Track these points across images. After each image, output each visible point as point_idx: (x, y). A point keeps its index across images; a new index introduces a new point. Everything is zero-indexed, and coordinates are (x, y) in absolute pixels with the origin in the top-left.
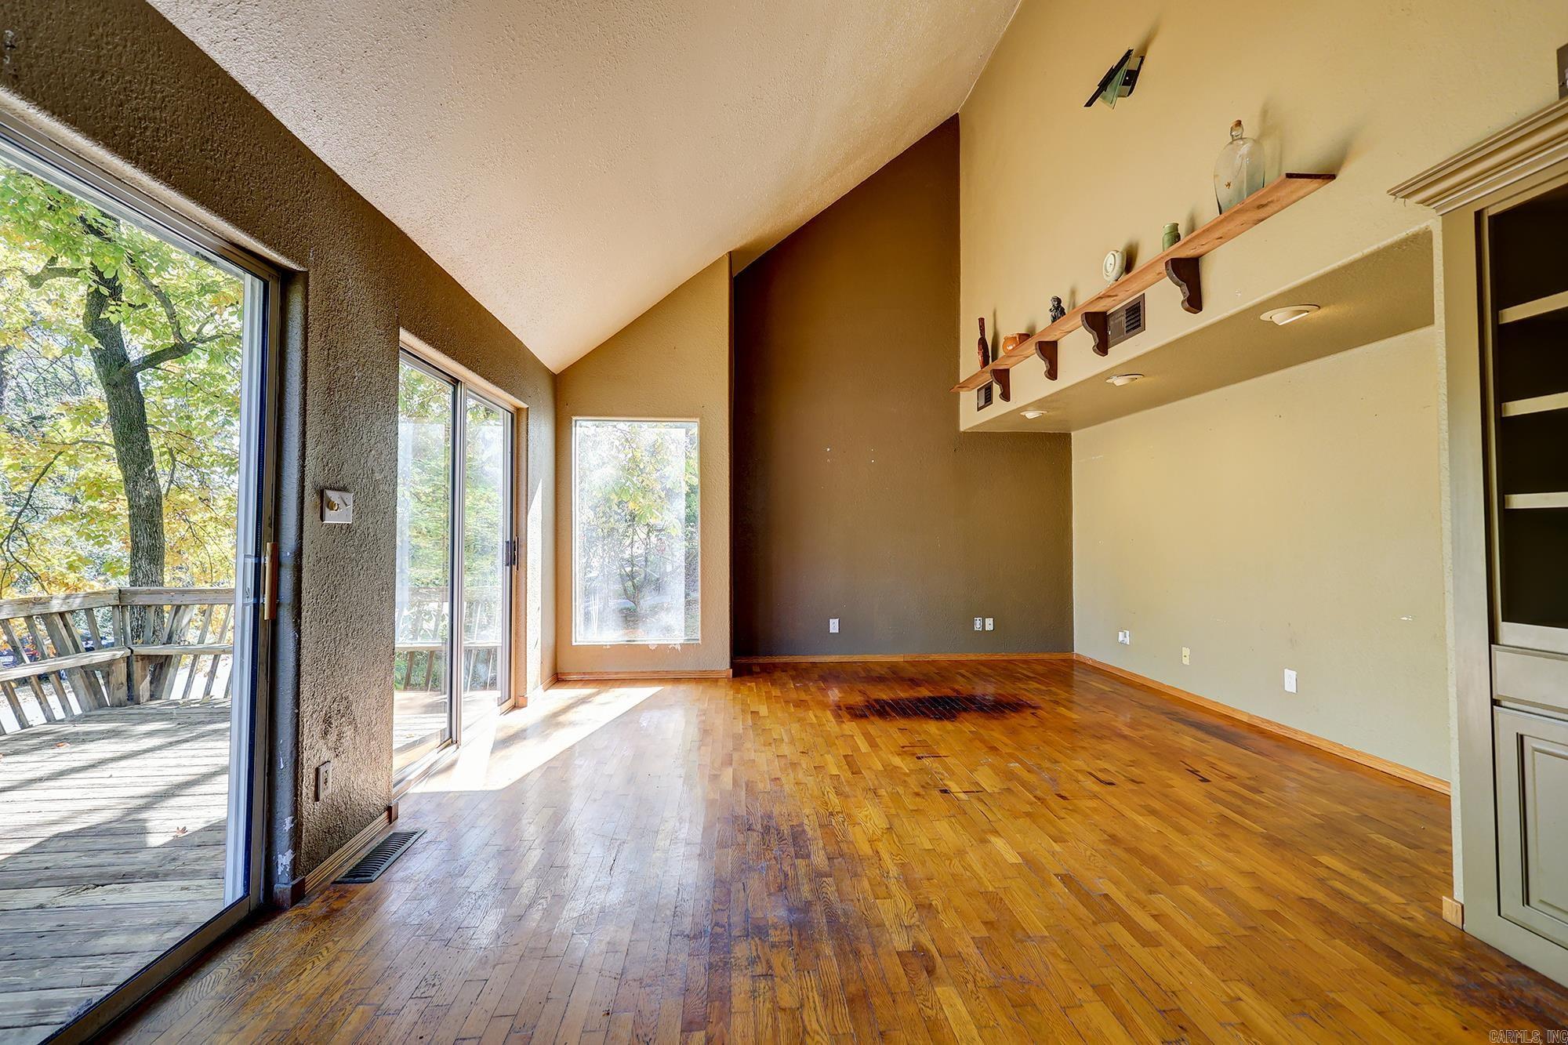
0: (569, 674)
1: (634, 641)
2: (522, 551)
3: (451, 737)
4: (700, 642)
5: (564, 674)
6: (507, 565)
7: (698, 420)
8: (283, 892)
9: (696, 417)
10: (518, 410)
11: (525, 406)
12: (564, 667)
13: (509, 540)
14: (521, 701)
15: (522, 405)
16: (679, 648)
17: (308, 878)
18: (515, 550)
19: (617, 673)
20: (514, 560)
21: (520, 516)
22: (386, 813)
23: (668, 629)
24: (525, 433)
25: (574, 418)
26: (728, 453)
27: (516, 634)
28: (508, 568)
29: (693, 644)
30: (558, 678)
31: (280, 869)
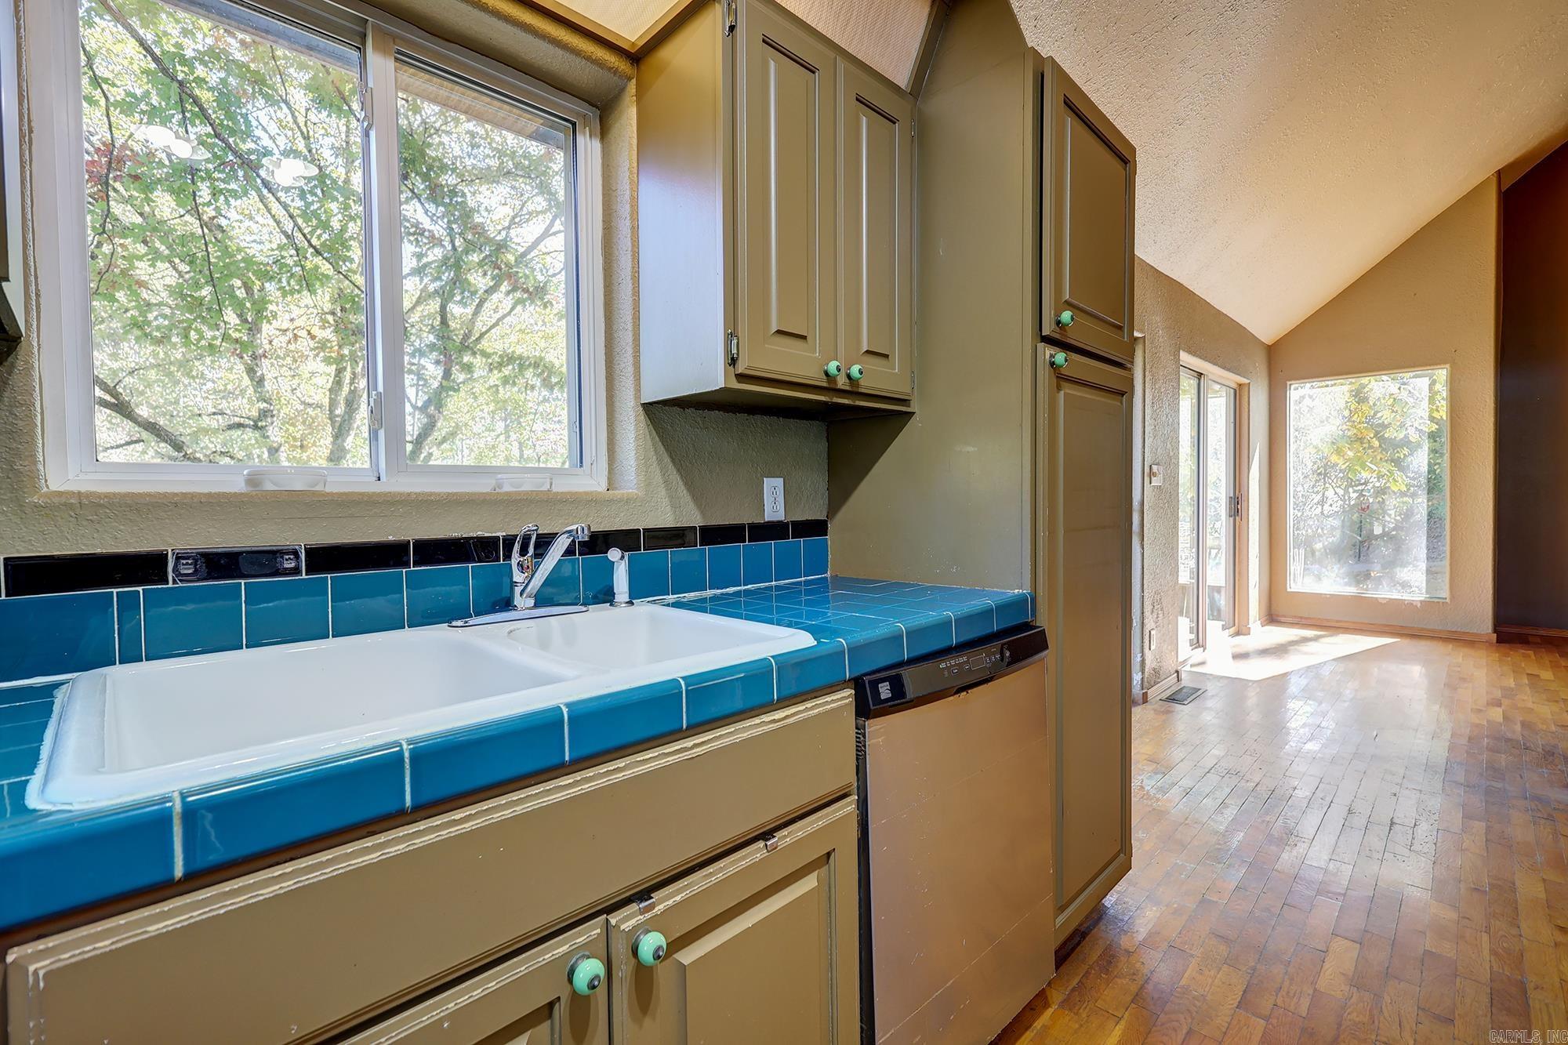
0: (1285, 615)
1: (1365, 594)
2: (1244, 505)
3: (1198, 642)
4: (1448, 601)
5: (1278, 616)
6: (1230, 516)
7: (1448, 366)
8: (1137, 694)
9: (1445, 363)
10: (1240, 385)
11: (1247, 381)
12: (1280, 609)
13: (1232, 495)
14: (1244, 630)
15: (1245, 381)
16: (1419, 605)
17: (1149, 691)
18: (1238, 504)
19: (1338, 621)
20: (1238, 512)
21: (1242, 476)
22: (1176, 674)
23: (1405, 585)
24: (1247, 404)
25: (1289, 383)
26: (1493, 398)
27: (1239, 573)
28: (1232, 519)
29: (1439, 602)
30: (1272, 617)
31: (1135, 682)
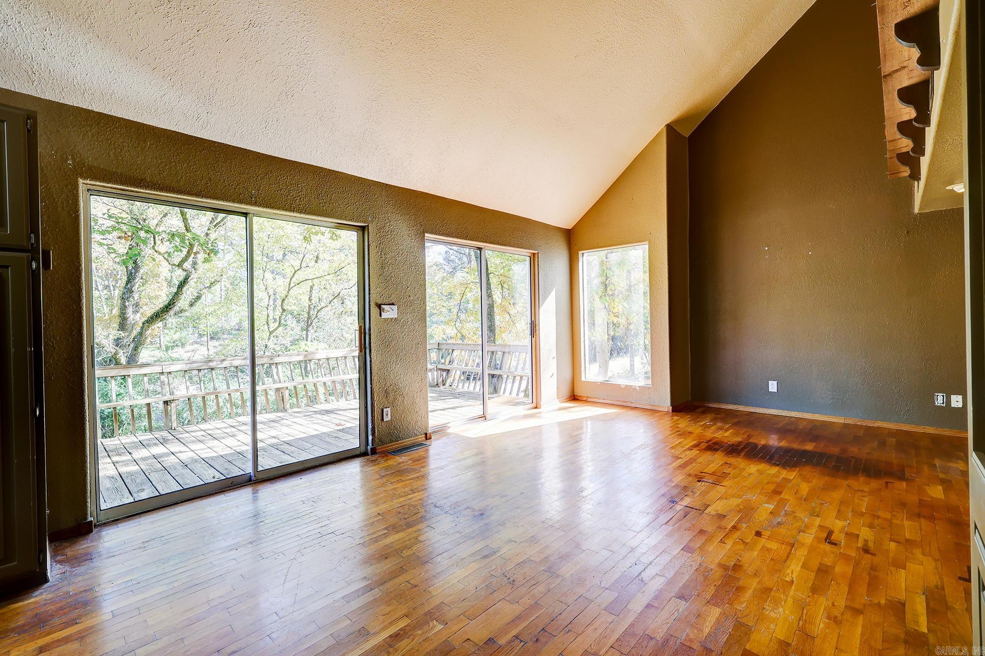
0: (583, 397)
1: (608, 381)
2: (537, 328)
3: (483, 414)
4: (651, 386)
5: (577, 395)
7: (647, 242)
9: (646, 241)
10: (534, 254)
11: (536, 252)
12: (579, 392)
13: (530, 322)
14: (538, 405)
15: (533, 251)
16: (638, 389)
19: (604, 400)
21: (536, 309)
22: (424, 435)
24: (537, 266)
25: (580, 252)
26: (667, 262)
27: (536, 371)
29: (647, 388)
30: (573, 397)
